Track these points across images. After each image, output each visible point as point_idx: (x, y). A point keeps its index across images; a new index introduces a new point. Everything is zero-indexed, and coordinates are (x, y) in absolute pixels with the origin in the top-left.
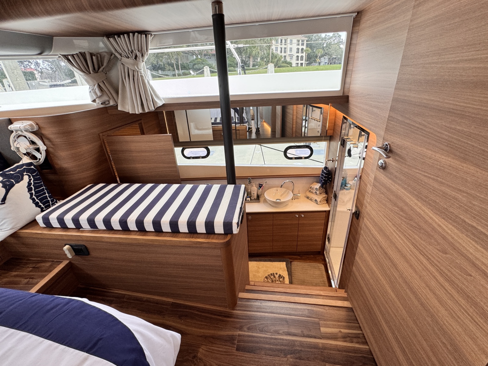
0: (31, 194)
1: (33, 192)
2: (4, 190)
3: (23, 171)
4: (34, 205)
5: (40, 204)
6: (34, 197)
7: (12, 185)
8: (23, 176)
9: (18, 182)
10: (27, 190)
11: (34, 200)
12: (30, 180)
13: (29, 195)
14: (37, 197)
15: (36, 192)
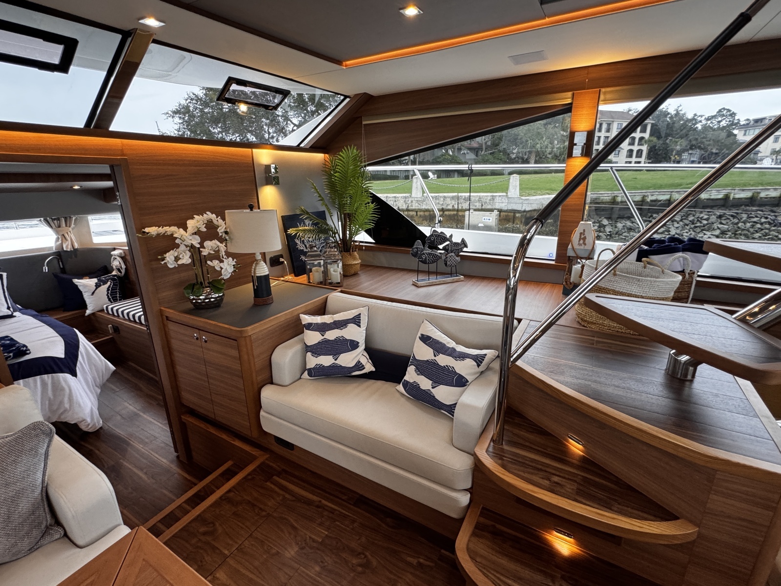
0: (108, 293)
2: (95, 287)
3: (109, 279)
4: (107, 300)
5: (111, 300)
6: (109, 295)
7: (100, 286)
8: (108, 281)
9: (103, 285)
10: (106, 290)
11: (108, 297)
12: (111, 285)
13: (106, 293)
14: (111, 295)
15: (111, 292)
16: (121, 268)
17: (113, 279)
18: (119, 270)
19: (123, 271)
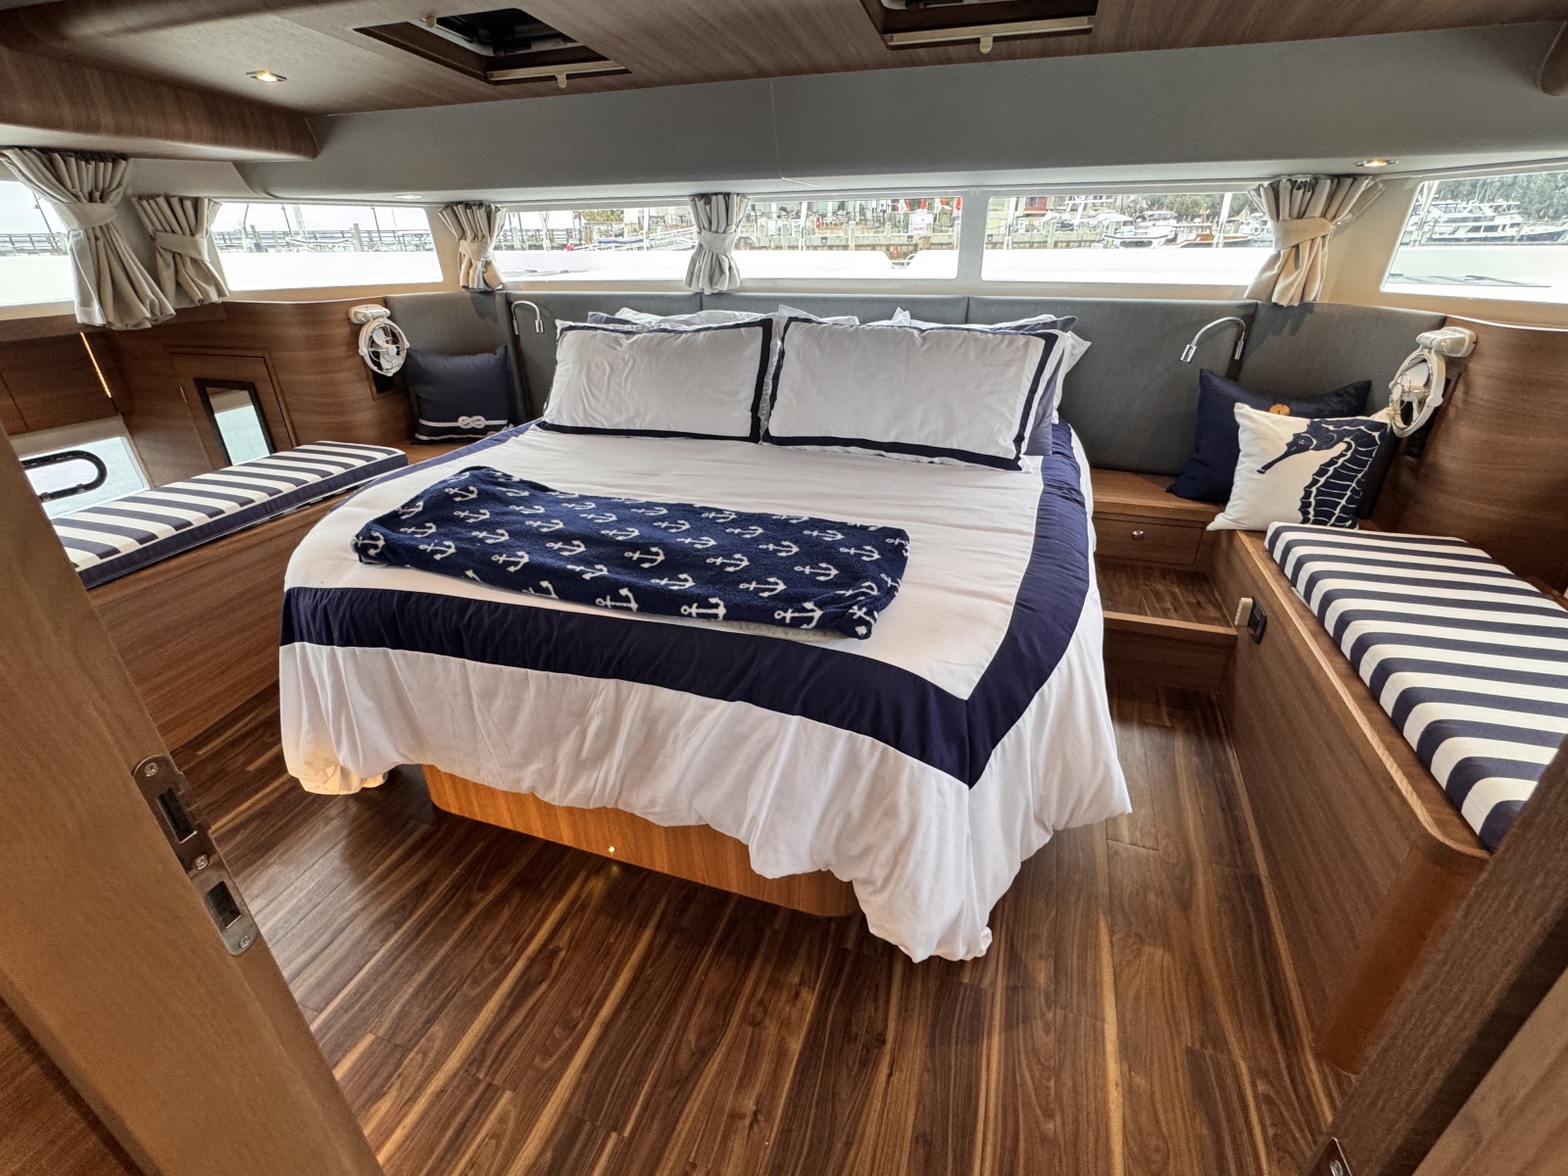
0: (1314, 482)
1: (1322, 480)
2: (1285, 448)
3: (1348, 433)
4: (1299, 504)
5: (1311, 510)
6: (1314, 489)
7: (1303, 449)
8: (1340, 440)
9: (1318, 448)
10: (1316, 469)
11: (1308, 494)
12: (1342, 455)
13: (1309, 481)
14: (1319, 492)
15: (1327, 482)
16: (1422, 403)
17: (1363, 440)
18: (1407, 413)
19: (1419, 418)
